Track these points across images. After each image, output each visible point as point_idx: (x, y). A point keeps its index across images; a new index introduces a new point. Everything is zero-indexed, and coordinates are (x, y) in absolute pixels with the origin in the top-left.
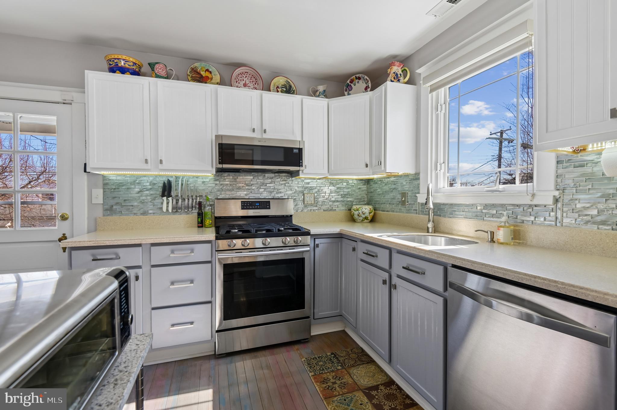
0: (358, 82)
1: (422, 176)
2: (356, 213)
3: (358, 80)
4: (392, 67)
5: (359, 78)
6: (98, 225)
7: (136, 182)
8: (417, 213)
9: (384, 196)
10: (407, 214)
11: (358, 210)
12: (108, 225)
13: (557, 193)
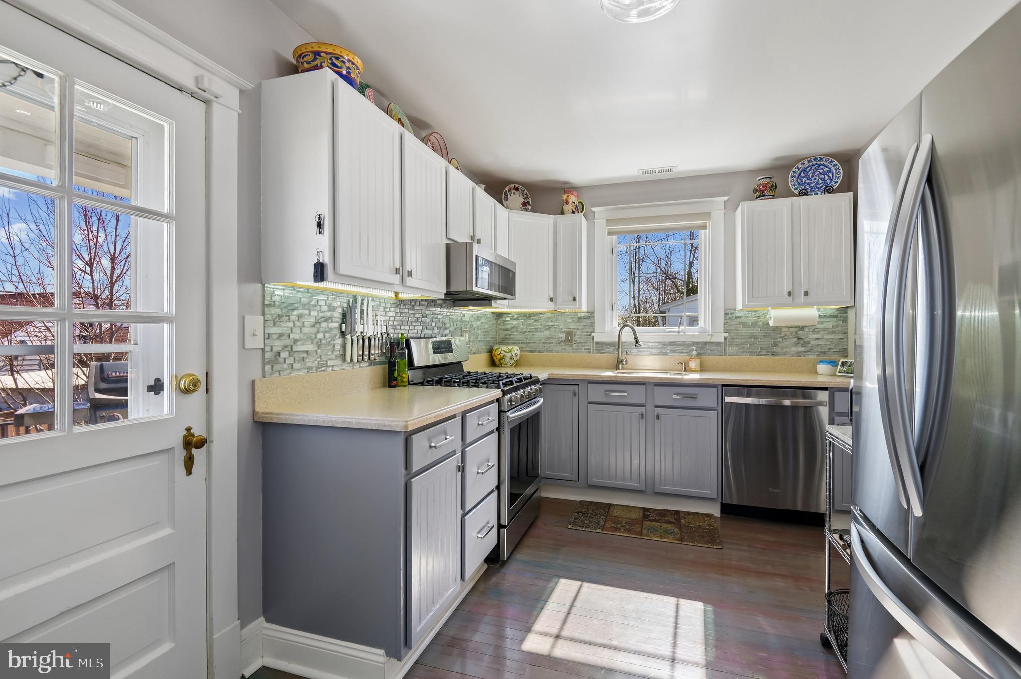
0: (514, 193)
1: (596, 315)
2: (509, 355)
3: (514, 191)
4: (570, 195)
5: (517, 189)
6: (258, 399)
7: (311, 303)
8: (590, 353)
9: (533, 334)
10: (574, 354)
11: (510, 352)
12: (273, 396)
13: (727, 334)
